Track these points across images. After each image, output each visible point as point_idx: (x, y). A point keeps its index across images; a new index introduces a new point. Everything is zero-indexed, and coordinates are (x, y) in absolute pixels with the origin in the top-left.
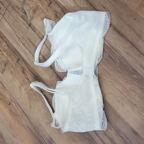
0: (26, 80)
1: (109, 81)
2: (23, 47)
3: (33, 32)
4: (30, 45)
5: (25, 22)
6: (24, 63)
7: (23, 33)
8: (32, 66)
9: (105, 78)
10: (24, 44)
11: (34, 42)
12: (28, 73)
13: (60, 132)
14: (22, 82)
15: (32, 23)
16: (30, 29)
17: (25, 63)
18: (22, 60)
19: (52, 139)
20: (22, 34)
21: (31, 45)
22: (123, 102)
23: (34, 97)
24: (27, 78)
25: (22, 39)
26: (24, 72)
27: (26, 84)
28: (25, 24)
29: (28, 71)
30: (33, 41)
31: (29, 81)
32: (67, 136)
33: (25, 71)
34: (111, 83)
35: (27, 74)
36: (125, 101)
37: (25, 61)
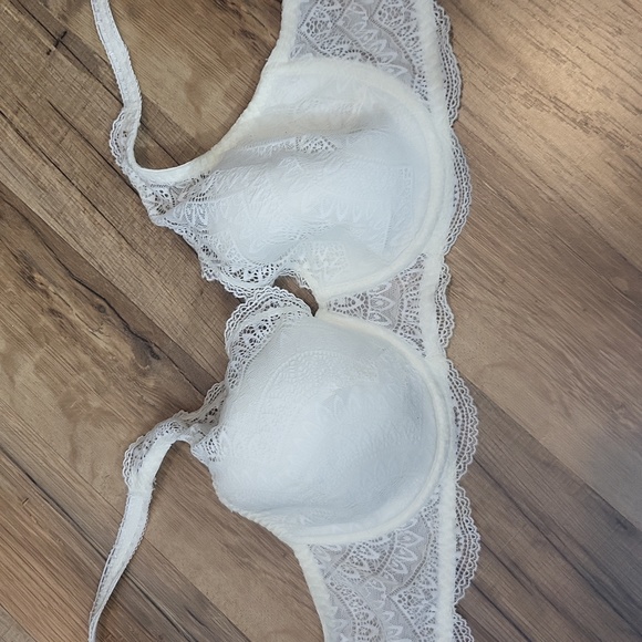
0: (45, 321)
1: (499, 309)
2: (25, 152)
3: (84, 78)
4: (67, 142)
5: (30, 25)
6: (31, 233)
7: (17, 77)
8: (78, 248)
9: (480, 297)
10: (26, 139)
11: (89, 125)
12: (54, 284)
13: (246, 560)
14: (22, 331)
15: (72, 29)
16: (62, 62)
17: (37, 233)
18: (19, 219)
19: (202, 599)
20: (14, 86)
21: (70, 140)
22: (566, 398)
23: (95, 403)
24: (53, 312)
25: (16, 113)
26: (32, 279)
27: (42, 339)
28: (31, 36)
29: (59, 276)
30: (81, 122)
31: (61, 325)
32: (287, 575)
33: (36, 276)
34: (508, 319)
35: (51, 288)
36: (577, 392)
37: (35, 223)
